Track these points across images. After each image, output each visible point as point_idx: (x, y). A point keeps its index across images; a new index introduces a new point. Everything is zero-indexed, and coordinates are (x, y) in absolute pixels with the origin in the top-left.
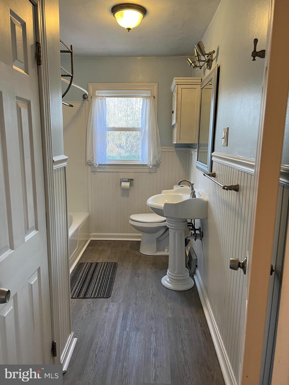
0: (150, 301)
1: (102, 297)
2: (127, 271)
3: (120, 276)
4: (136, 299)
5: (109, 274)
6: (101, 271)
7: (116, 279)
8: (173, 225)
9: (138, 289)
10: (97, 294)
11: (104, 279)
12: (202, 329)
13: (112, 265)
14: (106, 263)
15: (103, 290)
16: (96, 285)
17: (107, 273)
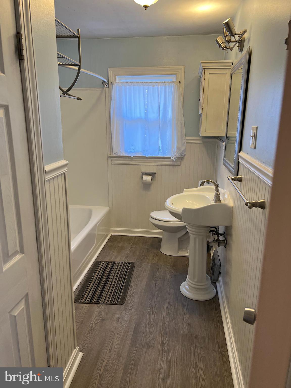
0: (166, 312)
1: (115, 303)
2: (144, 273)
3: (137, 280)
4: (150, 308)
5: (125, 276)
6: (117, 272)
7: (132, 283)
8: (194, 230)
9: (154, 296)
10: (110, 300)
11: (120, 282)
12: (219, 350)
13: (129, 265)
14: (124, 263)
15: (117, 295)
16: (111, 288)
17: (124, 275)
